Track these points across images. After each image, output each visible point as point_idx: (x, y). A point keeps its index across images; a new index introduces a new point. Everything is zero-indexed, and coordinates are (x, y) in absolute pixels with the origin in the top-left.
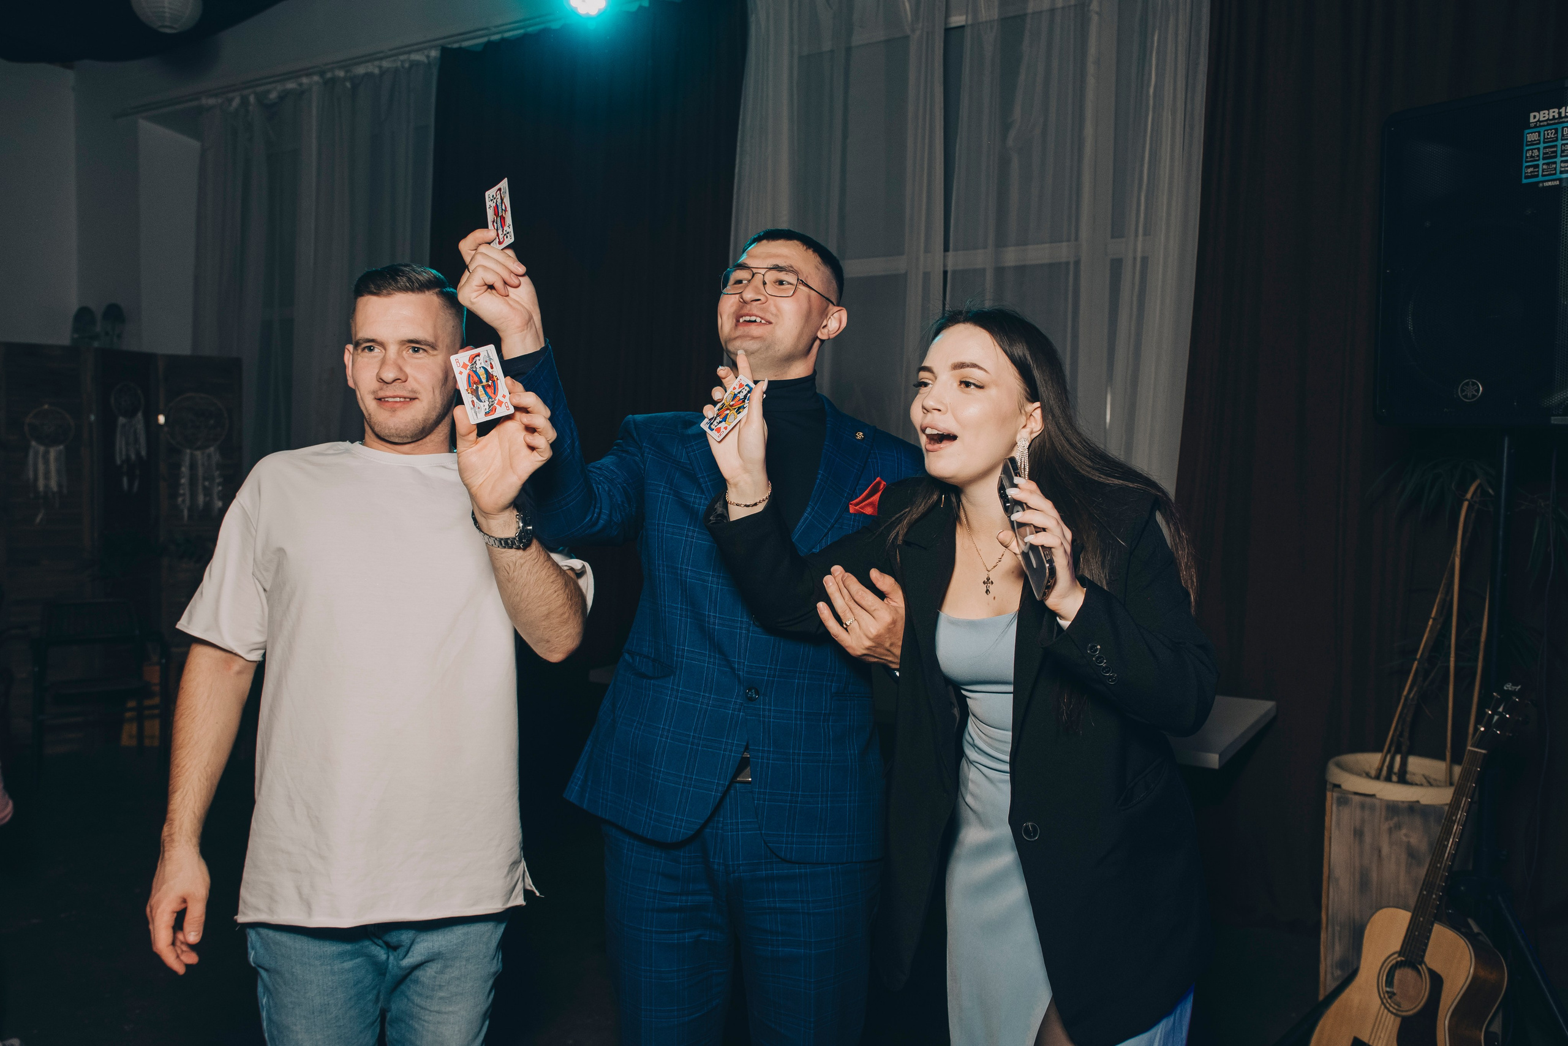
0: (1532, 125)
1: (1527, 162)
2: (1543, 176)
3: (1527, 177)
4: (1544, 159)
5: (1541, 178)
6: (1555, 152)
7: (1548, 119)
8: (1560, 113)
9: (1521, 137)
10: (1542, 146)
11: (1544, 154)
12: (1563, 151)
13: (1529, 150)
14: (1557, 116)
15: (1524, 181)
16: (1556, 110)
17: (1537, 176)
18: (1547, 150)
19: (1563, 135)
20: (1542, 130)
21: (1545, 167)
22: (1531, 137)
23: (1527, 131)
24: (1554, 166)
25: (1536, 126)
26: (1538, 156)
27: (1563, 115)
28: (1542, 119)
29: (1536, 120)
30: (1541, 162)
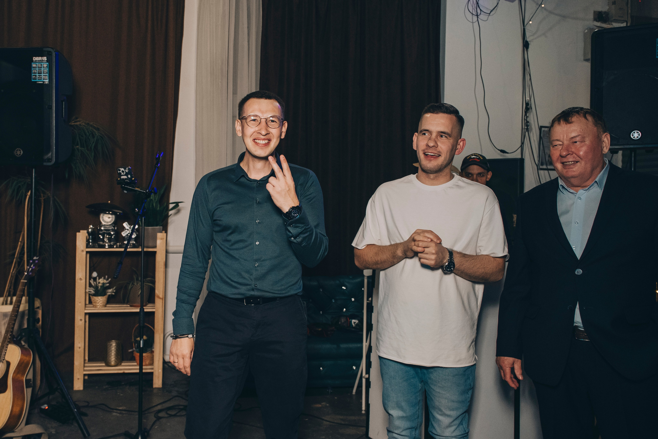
0: (34, 61)
1: (33, 74)
2: (38, 79)
3: (33, 79)
4: (38, 74)
5: (37, 80)
6: (41, 72)
7: (39, 61)
8: (42, 59)
9: (31, 65)
10: (37, 69)
11: (38, 72)
12: (44, 72)
13: (33, 70)
14: (41, 60)
15: (33, 80)
16: (41, 58)
17: (36, 79)
18: (39, 71)
19: (43, 67)
20: (37, 63)
21: (38, 76)
22: (34, 65)
23: (33, 63)
24: (41, 77)
25: (35, 62)
26: (36, 72)
27: (43, 60)
28: (37, 60)
29: (35, 60)
30: (37, 75)
